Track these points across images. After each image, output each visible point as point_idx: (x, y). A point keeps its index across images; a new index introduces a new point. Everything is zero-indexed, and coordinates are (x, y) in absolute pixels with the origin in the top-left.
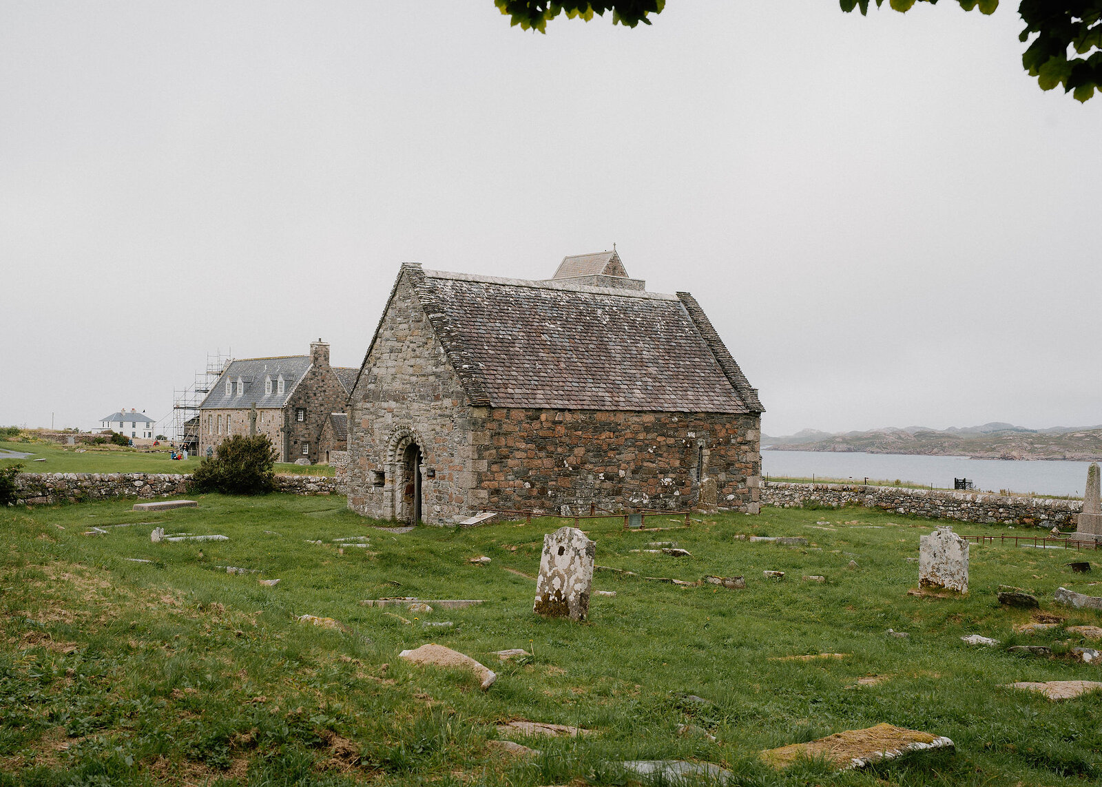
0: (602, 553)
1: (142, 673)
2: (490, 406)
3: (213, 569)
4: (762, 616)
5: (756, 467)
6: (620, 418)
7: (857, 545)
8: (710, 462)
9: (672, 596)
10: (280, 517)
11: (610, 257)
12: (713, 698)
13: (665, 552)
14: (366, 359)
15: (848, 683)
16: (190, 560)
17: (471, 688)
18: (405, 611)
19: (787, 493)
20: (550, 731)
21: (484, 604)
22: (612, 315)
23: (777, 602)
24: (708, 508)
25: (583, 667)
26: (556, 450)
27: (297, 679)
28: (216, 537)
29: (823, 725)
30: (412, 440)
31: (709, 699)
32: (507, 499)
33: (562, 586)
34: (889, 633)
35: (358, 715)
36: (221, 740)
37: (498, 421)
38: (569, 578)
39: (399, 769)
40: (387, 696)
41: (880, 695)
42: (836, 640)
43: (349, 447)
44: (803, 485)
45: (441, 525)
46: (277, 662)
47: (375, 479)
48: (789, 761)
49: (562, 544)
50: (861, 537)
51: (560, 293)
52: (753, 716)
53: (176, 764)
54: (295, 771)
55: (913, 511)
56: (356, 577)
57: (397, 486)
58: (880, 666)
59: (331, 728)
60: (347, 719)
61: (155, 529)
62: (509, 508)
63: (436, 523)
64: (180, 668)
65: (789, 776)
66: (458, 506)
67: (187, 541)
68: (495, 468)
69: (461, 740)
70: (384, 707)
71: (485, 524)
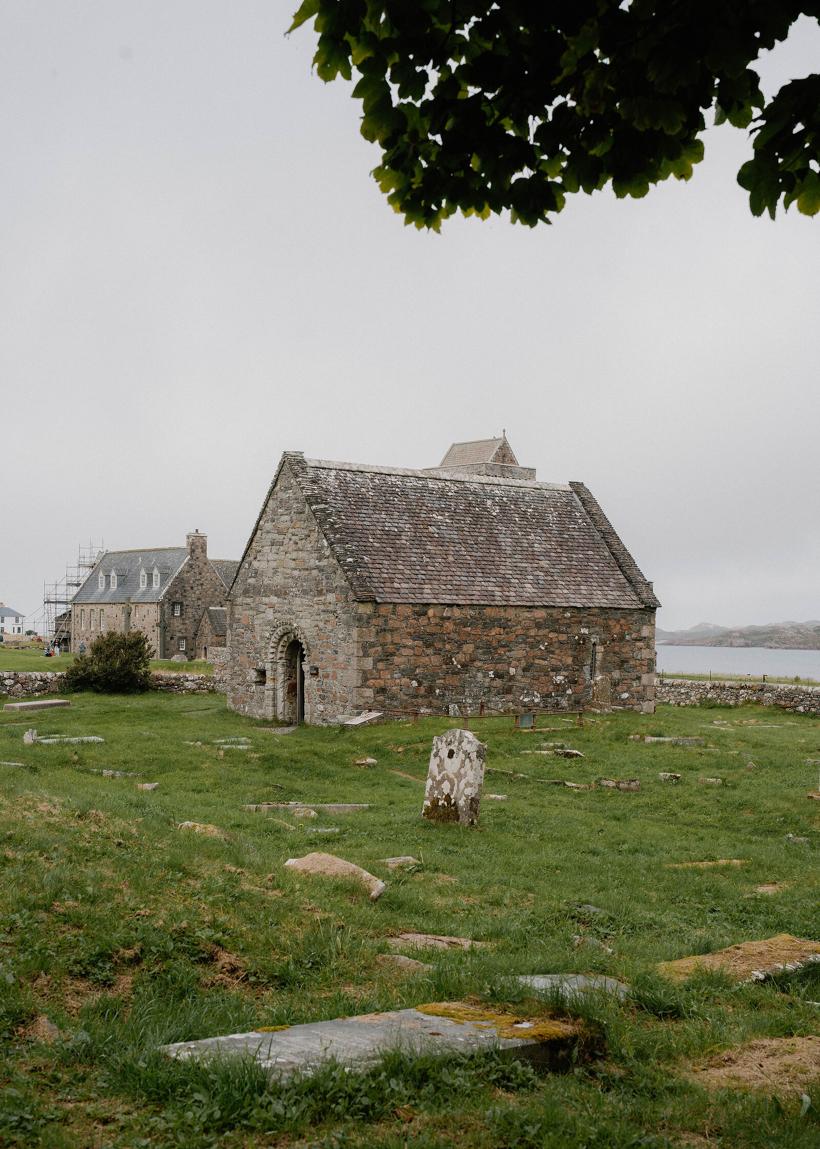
0: (492, 754)
1: (20, 885)
2: (376, 602)
3: (88, 772)
4: (658, 820)
5: (651, 664)
6: (511, 614)
7: (755, 746)
8: (604, 659)
9: (565, 799)
10: (158, 717)
11: (500, 444)
12: (608, 908)
13: (557, 754)
14: (246, 552)
15: (747, 891)
16: (64, 763)
17: (360, 898)
18: (289, 816)
19: (682, 691)
20: (442, 944)
21: (370, 809)
22: (503, 506)
23: (673, 806)
24: (601, 707)
25: (475, 875)
26: (444, 647)
27: (181, 891)
28: (92, 738)
29: (721, 936)
30: (295, 637)
31: (604, 908)
32: (393, 697)
33: (452, 790)
34: (789, 838)
35: (244, 929)
36: (104, 956)
37: (384, 617)
38: (459, 782)
39: (287, 985)
40: (274, 908)
41: (780, 903)
42: (734, 845)
43: (228, 644)
44: (700, 682)
45: (325, 725)
46: (160, 873)
47: (256, 678)
48: (687, 974)
49: (452, 747)
50: (759, 738)
51: (448, 483)
52: (649, 926)
53: (58, 981)
54: (181, 988)
55: (813, 710)
56: (238, 781)
57: (279, 684)
58: (780, 873)
59: (218, 943)
60: (233, 933)
61: (27, 730)
62: (396, 707)
63: (319, 722)
64: (60, 881)
65: (688, 990)
66: (342, 706)
67: (61, 744)
68: (381, 665)
69: (351, 955)
70: (270, 920)
71: (370, 724)
